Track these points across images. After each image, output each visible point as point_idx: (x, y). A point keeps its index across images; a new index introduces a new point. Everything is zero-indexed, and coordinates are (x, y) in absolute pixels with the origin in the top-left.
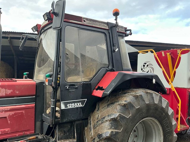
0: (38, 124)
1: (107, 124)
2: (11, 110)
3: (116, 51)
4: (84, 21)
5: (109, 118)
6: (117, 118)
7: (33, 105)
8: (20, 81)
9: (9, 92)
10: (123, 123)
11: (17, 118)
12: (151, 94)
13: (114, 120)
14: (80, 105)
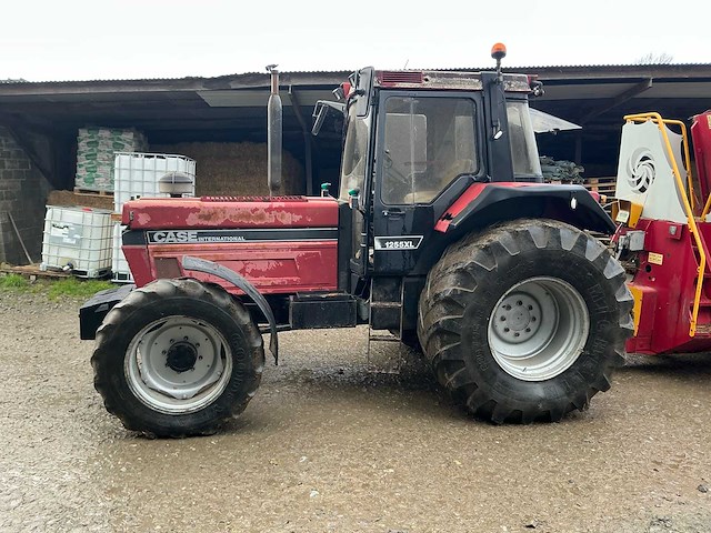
0: (344, 275)
1: (452, 278)
2: (301, 248)
3: (496, 137)
4: (427, 80)
5: (454, 269)
6: (466, 268)
7: (334, 242)
8: (313, 201)
9: (297, 218)
10: (478, 278)
11: (310, 261)
12: (556, 231)
13: (462, 272)
14: (409, 246)
